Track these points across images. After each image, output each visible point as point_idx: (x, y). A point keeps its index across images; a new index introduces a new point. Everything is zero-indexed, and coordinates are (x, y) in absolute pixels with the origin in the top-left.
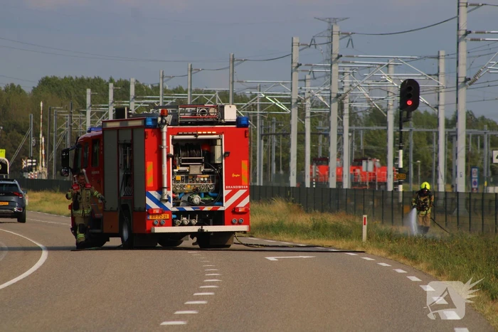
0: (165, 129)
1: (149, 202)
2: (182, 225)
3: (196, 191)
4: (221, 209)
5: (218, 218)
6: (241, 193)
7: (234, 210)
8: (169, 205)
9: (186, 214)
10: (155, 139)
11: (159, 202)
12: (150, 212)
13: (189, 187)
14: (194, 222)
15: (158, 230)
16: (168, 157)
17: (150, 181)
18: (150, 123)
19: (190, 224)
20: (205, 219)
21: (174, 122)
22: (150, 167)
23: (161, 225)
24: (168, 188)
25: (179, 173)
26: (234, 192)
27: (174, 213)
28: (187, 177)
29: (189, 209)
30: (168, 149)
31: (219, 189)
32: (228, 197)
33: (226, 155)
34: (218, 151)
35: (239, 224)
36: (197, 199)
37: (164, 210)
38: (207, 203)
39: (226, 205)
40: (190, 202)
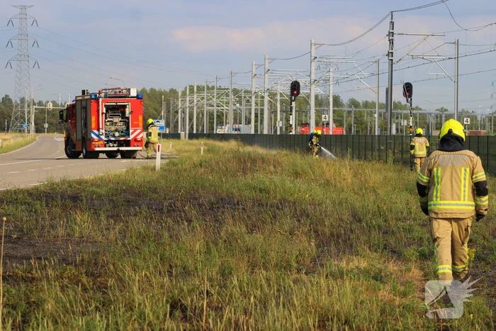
0: (101, 100)
1: (93, 135)
2: (110, 147)
3: (116, 130)
4: (129, 139)
5: (127, 143)
6: (139, 131)
7: (135, 140)
8: (103, 137)
9: (111, 141)
10: (96, 104)
11: (98, 136)
12: (93, 140)
13: (113, 128)
14: (115, 145)
15: (97, 149)
16: (102, 114)
17: (93, 125)
18: (93, 97)
19: (113, 146)
20: (121, 144)
21: (106, 97)
22: (93, 119)
23: (99, 147)
24: (102, 129)
25: (108, 121)
26: (135, 130)
27: (106, 141)
28: (112, 123)
29: (113, 139)
30: (103, 109)
31: (128, 129)
32: (133, 133)
33: (131, 113)
34: (128, 111)
35: (138, 146)
36: (117, 134)
37: (100, 139)
38: (122, 136)
39: (131, 137)
40: (114, 136)
